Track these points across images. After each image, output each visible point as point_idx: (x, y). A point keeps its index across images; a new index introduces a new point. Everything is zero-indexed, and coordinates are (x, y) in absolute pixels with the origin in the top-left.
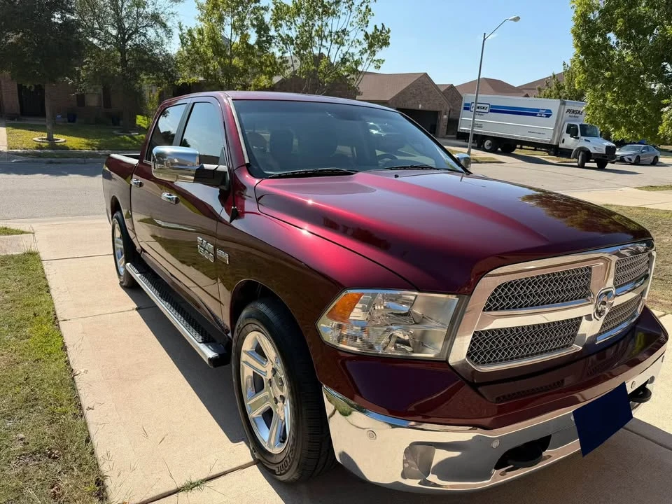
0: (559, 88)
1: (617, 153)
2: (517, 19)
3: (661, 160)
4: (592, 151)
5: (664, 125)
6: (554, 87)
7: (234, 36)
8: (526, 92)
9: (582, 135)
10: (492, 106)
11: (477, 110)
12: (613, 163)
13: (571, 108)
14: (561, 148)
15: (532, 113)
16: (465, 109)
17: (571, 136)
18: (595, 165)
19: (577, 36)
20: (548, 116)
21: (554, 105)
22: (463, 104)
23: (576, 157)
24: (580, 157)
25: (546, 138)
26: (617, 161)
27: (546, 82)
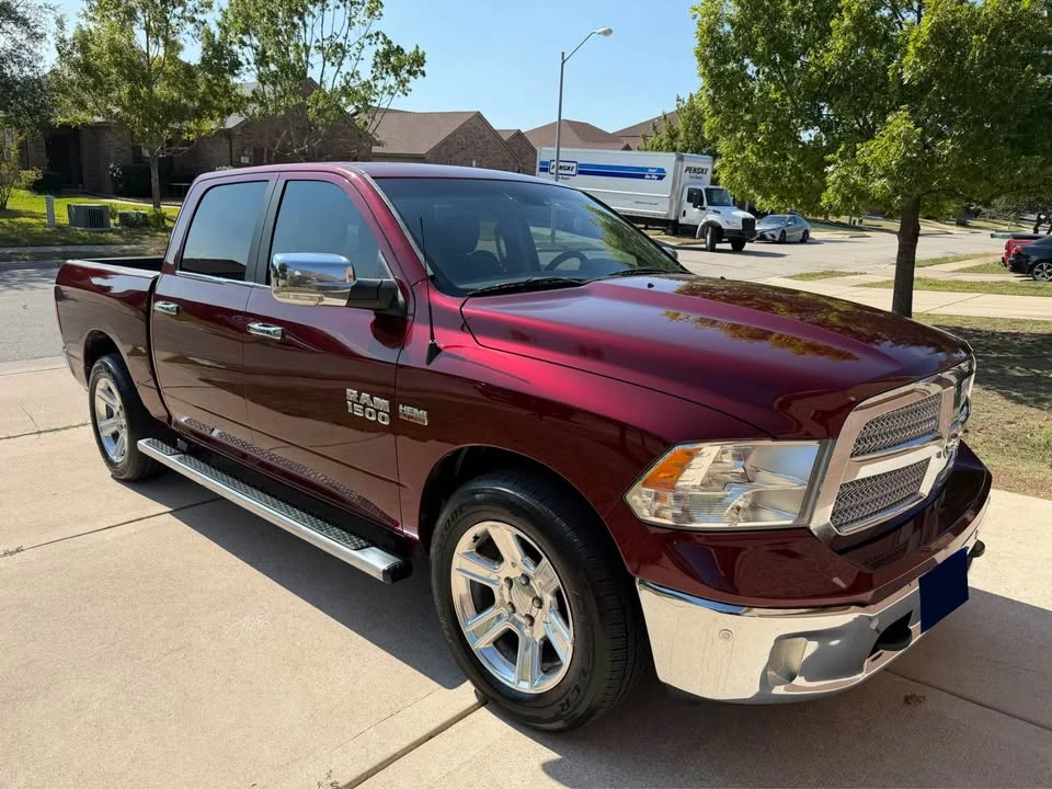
0: (673, 136)
1: (757, 228)
2: (608, 32)
3: (812, 235)
4: (725, 226)
5: (830, 190)
6: (664, 133)
7: (152, 46)
8: (626, 141)
9: (709, 204)
10: (581, 166)
11: (560, 172)
12: (752, 242)
13: (692, 165)
14: (682, 225)
15: (638, 174)
16: (542, 170)
17: (695, 206)
18: (729, 246)
19: (704, 60)
20: (661, 178)
21: (666, 160)
22: (538, 163)
23: (703, 236)
24: (708, 237)
25: (661, 211)
26: (757, 239)
27: (653, 125)
